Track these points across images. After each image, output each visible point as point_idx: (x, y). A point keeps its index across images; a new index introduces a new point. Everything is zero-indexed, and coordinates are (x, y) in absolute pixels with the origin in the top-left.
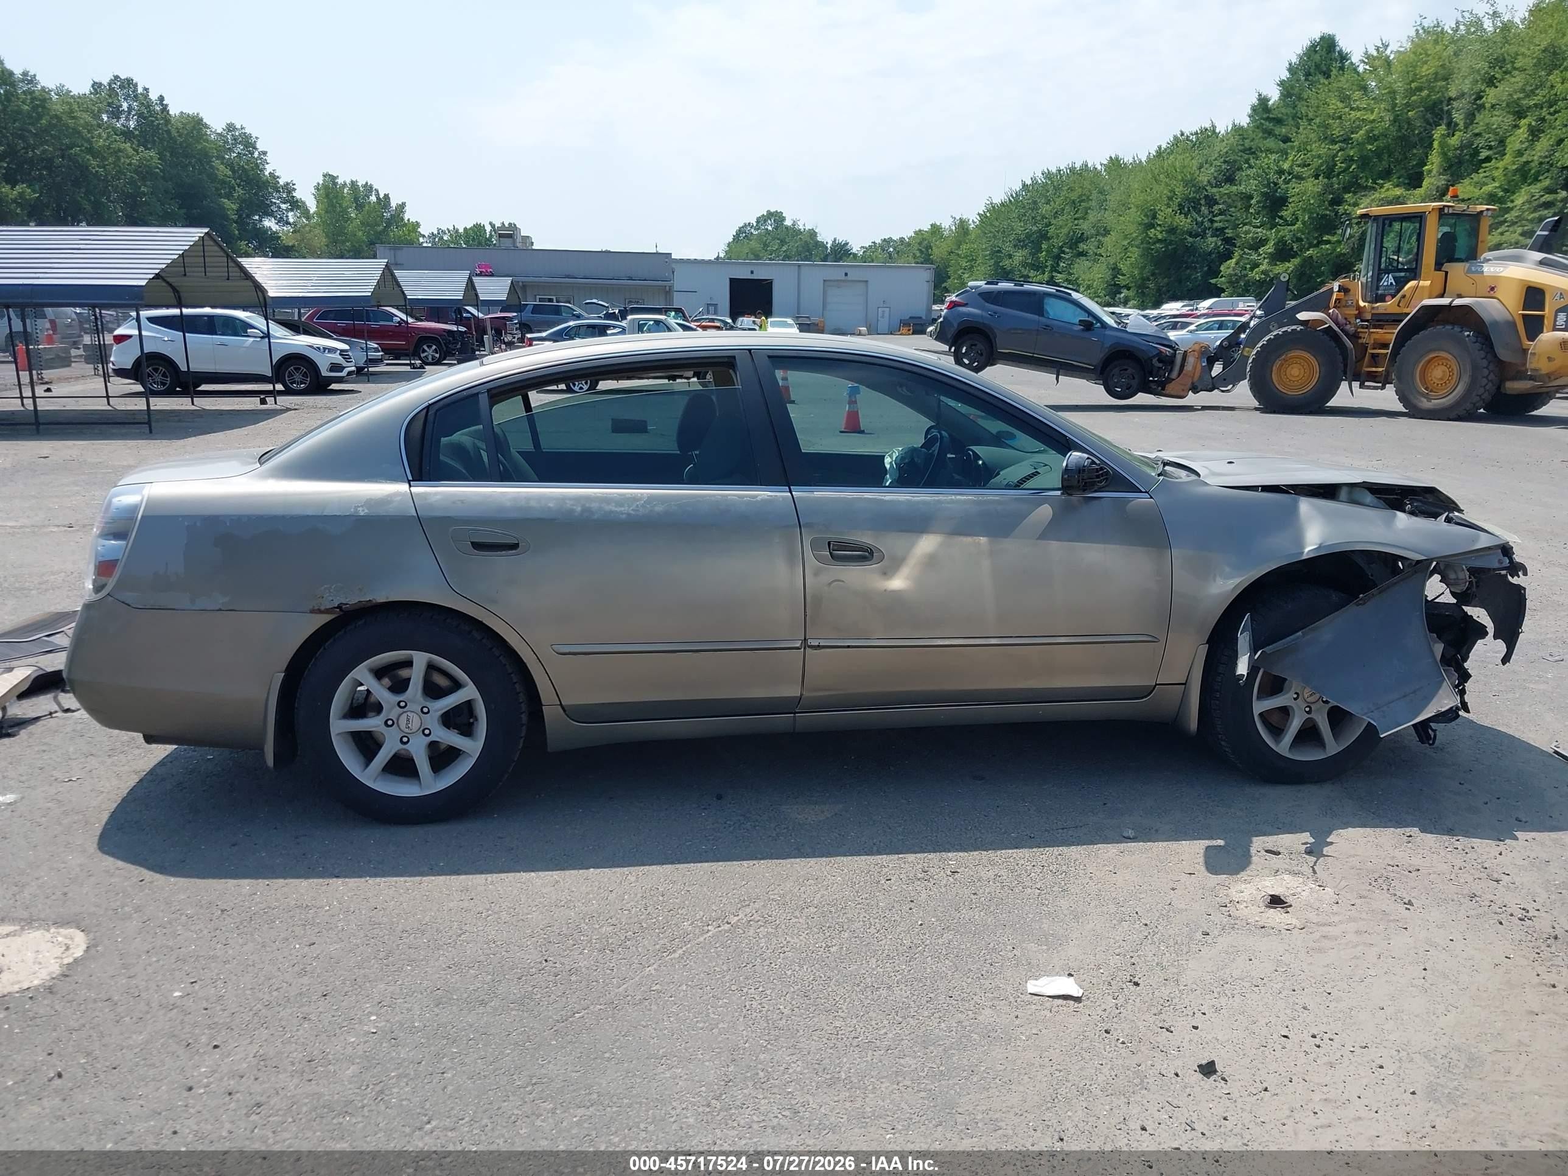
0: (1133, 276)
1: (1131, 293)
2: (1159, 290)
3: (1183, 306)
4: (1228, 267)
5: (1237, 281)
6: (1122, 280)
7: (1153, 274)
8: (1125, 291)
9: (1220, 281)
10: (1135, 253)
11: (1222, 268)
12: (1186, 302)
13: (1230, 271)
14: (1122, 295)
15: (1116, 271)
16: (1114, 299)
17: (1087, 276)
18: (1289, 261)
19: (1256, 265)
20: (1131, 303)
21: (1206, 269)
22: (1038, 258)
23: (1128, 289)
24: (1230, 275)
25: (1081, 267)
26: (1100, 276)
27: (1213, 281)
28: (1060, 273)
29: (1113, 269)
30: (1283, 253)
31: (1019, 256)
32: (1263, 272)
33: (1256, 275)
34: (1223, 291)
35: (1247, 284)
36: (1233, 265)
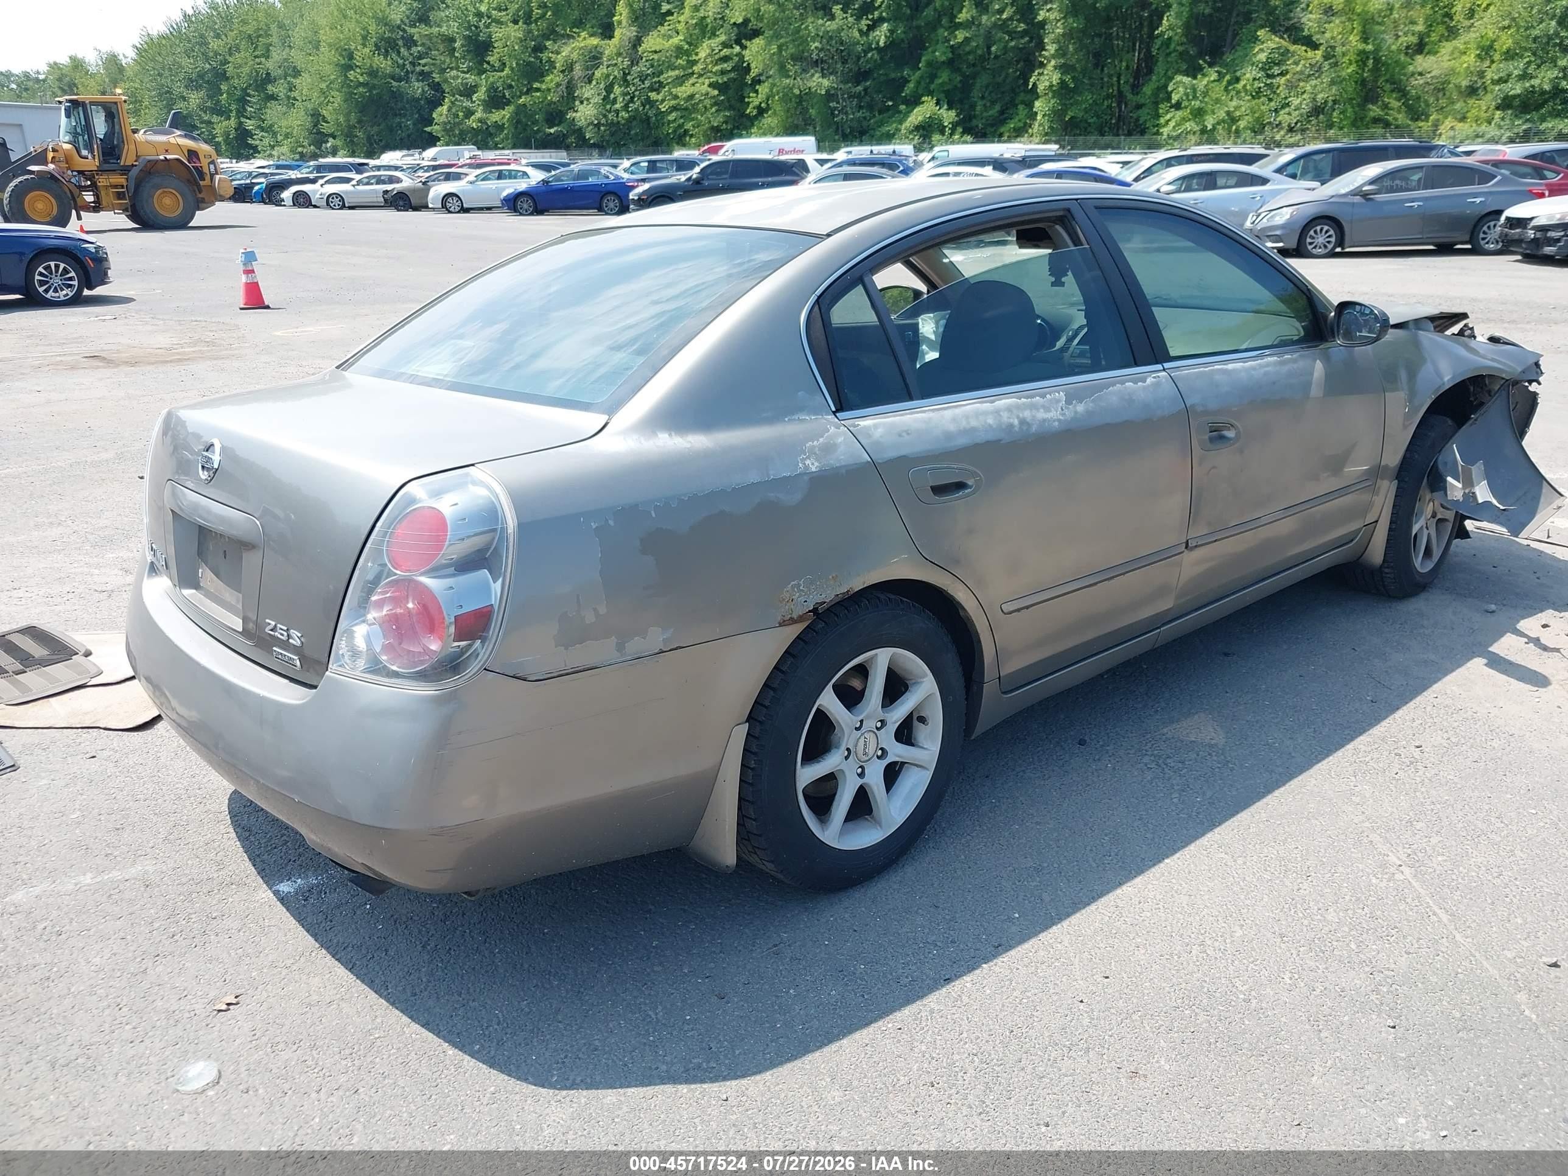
0: (338, 124)
1: (338, 142)
2: (369, 138)
3: (403, 156)
4: (441, 113)
5: (452, 130)
6: (326, 128)
7: (360, 122)
8: (331, 140)
9: (435, 129)
10: (338, 98)
11: (434, 115)
12: (405, 152)
13: (443, 119)
14: (329, 145)
15: (317, 117)
16: (320, 149)
17: (284, 123)
18: (504, 109)
19: (469, 113)
20: (341, 152)
21: (417, 116)
22: (219, 101)
23: (334, 138)
24: (445, 123)
25: (273, 113)
26: (299, 123)
27: (428, 129)
28: (247, 118)
29: (312, 115)
30: (495, 101)
31: (195, 99)
32: (480, 120)
33: (473, 123)
34: (439, 140)
35: (462, 132)
36: (445, 112)
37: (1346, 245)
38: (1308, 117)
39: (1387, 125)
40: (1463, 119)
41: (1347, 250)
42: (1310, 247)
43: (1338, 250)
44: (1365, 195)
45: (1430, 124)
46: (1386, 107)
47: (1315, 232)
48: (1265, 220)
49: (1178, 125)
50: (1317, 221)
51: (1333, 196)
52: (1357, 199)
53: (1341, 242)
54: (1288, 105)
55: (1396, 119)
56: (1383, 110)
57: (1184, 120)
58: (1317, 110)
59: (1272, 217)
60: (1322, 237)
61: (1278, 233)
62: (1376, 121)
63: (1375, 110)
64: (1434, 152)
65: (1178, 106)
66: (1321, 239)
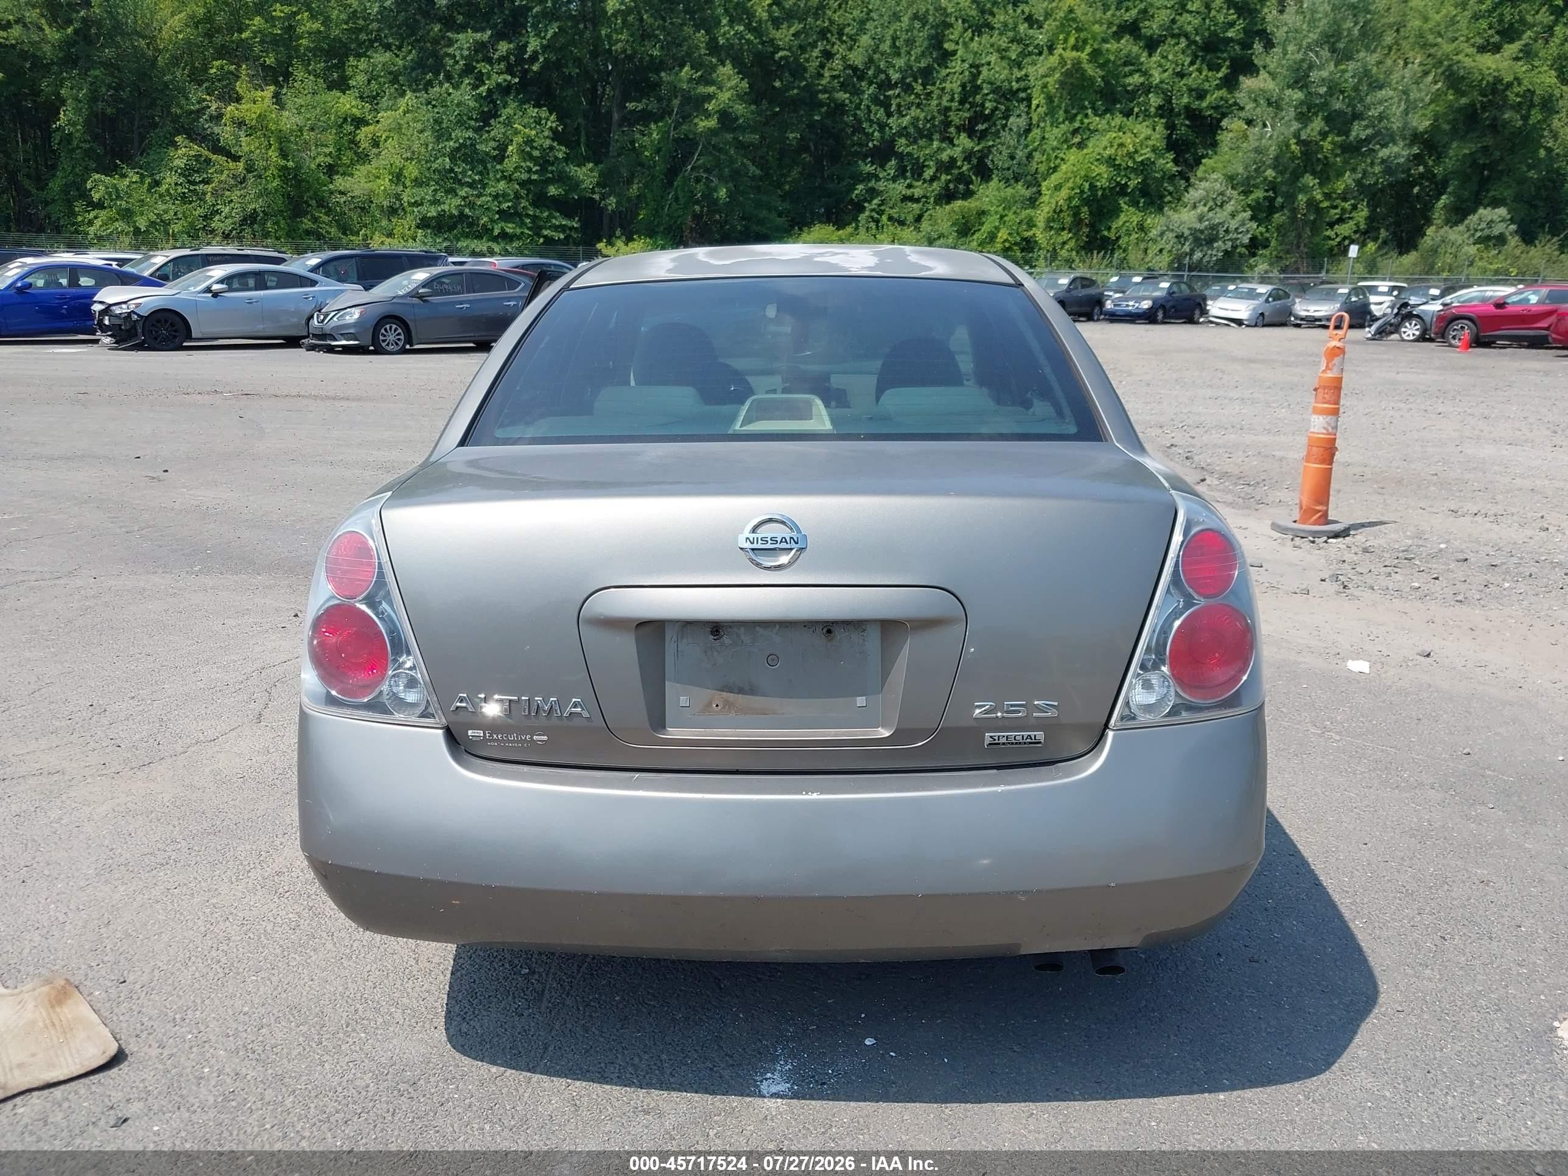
37: (414, 342)
38: (240, 225)
39: (319, 237)
40: (390, 235)
41: (416, 347)
42: (384, 345)
43: (408, 347)
44: (421, 297)
45: (361, 238)
46: (315, 220)
47: (386, 330)
48: (335, 319)
49: (104, 224)
50: (387, 320)
51: (394, 298)
52: (415, 300)
53: (409, 340)
54: (217, 212)
55: (329, 233)
56: (313, 223)
57: (113, 220)
58: (250, 219)
59: (341, 316)
60: (392, 335)
61: (352, 331)
62: (308, 233)
63: (307, 224)
64: (440, 262)
65: (100, 205)
66: (391, 337)
